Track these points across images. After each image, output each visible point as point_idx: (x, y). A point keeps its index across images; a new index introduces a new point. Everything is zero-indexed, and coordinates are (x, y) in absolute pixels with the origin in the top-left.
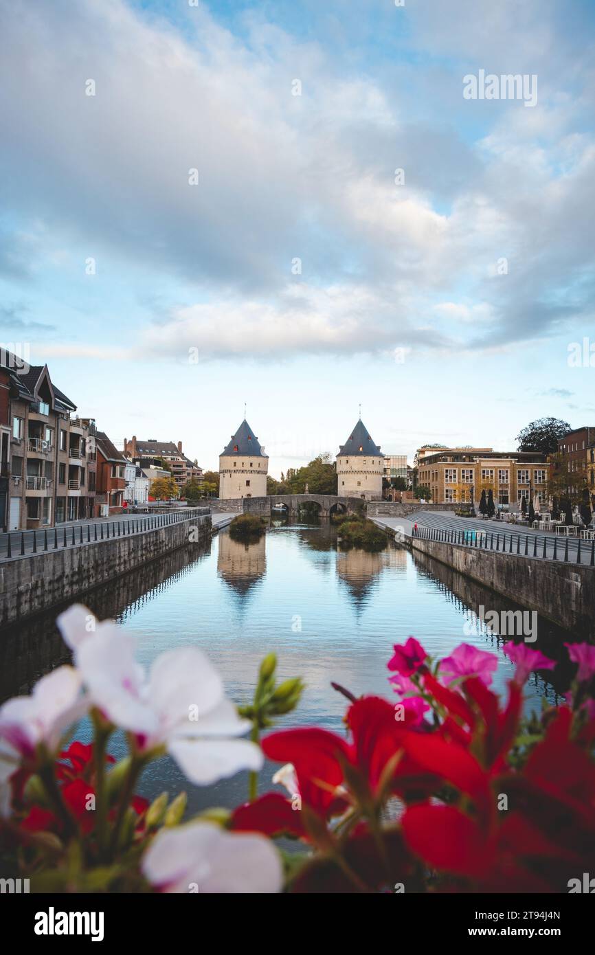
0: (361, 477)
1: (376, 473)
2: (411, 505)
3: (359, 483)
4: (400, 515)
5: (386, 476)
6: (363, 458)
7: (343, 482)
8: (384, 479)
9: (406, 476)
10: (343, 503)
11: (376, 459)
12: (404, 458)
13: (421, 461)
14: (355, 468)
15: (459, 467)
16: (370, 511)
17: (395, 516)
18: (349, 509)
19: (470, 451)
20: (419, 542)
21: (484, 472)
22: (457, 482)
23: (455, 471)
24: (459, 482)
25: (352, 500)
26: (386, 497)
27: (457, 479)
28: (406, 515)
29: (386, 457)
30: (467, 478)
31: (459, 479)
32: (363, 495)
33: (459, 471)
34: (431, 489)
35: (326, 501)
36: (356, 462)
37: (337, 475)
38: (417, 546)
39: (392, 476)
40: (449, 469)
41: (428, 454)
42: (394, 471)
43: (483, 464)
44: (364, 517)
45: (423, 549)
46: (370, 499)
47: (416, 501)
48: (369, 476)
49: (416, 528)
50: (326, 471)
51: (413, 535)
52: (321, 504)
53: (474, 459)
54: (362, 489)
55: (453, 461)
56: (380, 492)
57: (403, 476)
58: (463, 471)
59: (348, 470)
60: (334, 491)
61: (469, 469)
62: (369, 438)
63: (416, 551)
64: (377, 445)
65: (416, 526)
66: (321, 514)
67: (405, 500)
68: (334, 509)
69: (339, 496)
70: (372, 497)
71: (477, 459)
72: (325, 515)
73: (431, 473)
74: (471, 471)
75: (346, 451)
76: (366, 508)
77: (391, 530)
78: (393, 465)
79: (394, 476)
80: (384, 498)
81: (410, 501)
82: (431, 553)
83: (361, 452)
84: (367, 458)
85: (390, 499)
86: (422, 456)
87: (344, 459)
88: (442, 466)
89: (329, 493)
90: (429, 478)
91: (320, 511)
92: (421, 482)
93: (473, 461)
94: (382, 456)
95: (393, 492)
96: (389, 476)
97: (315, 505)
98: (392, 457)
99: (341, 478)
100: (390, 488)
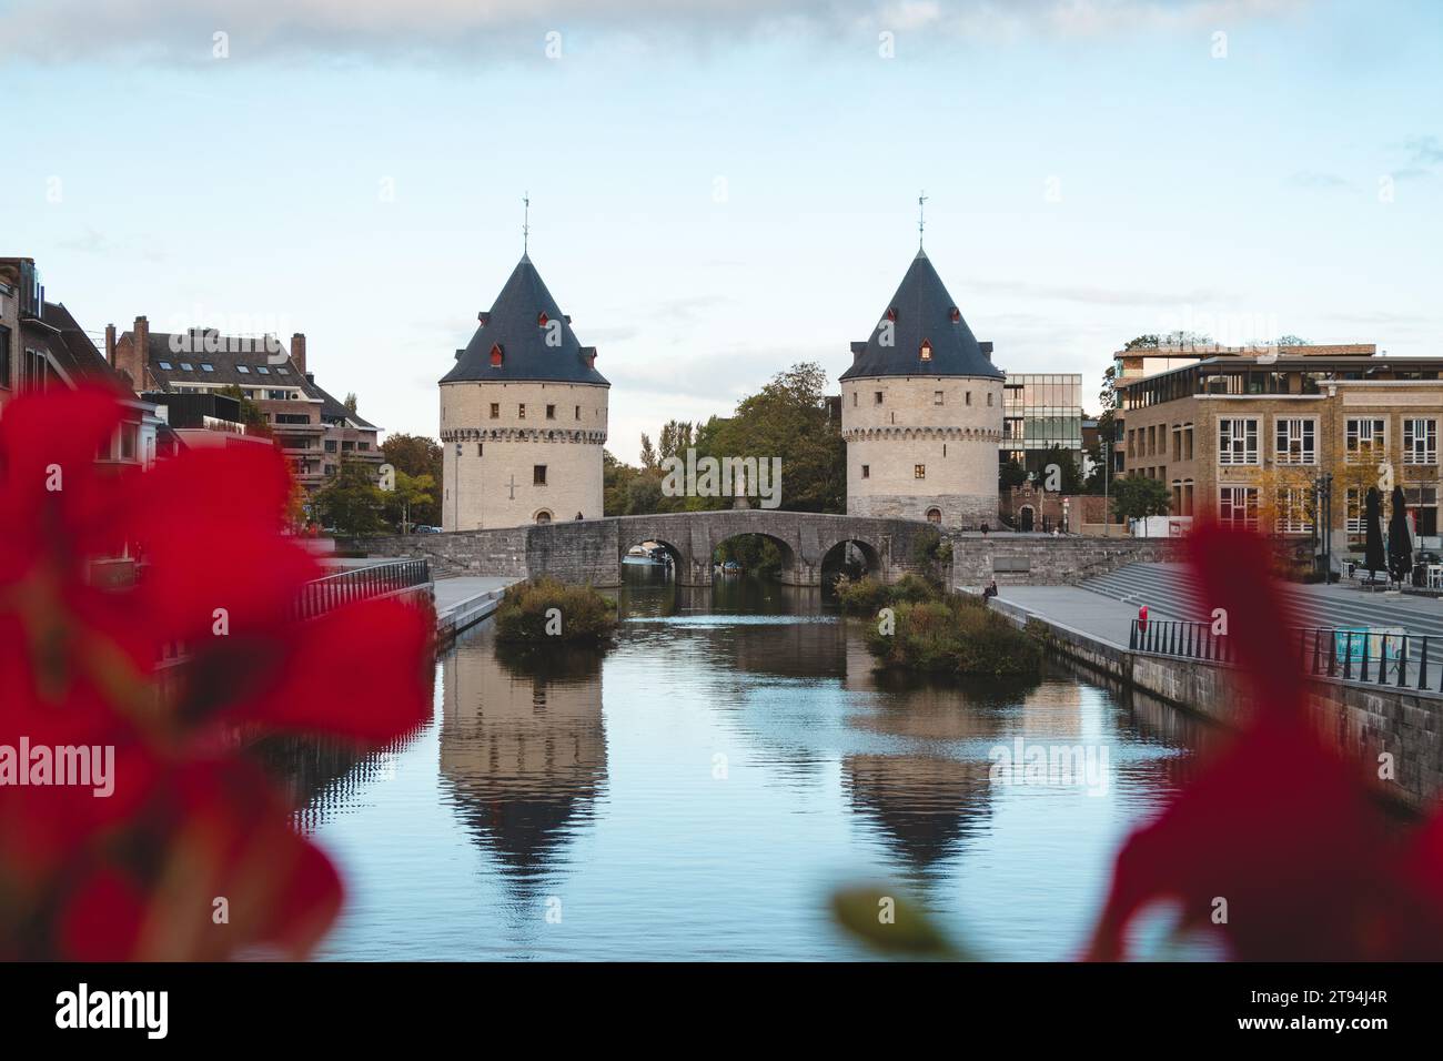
0: (926, 450)
1: (980, 434)
2: (1104, 541)
3: (920, 471)
4: (1066, 579)
5: (1009, 446)
6: (932, 383)
7: (866, 468)
8: (1004, 455)
9: (1077, 444)
10: (866, 539)
11: (977, 386)
12: (1070, 383)
13: (1134, 390)
14: (907, 418)
15: (1266, 409)
16: (962, 564)
17: (1048, 580)
18: (886, 559)
19: (1298, 357)
20: (1157, 669)
21: (1352, 426)
22: (1260, 460)
23: (1252, 425)
24: (1268, 463)
25: (900, 530)
26: (1013, 519)
27: (1260, 452)
28: (1086, 577)
29: (1009, 381)
30: (1296, 448)
31: (1268, 451)
32: (933, 512)
33: (1268, 423)
34: (1170, 486)
35: (810, 536)
36: (908, 397)
37: (843, 444)
38: (1149, 683)
39: (1029, 444)
40: (1231, 417)
41: (1153, 368)
42: (1034, 425)
43: (1349, 400)
44: (940, 586)
45: (1173, 688)
46: (958, 525)
47: (1116, 531)
48: (952, 444)
49: (1142, 622)
50: (804, 430)
51: (1133, 644)
52: (792, 542)
53: (1320, 382)
54: (929, 490)
55: (1244, 393)
56: (991, 500)
57: (1067, 444)
58: (1282, 426)
59: (884, 424)
60: (834, 498)
61: (1303, 418)
62: (953, 313)
63: (1147, 700)
64: (980, 339)
65: (1143, 615)
66: (790, 577)
67: (1079, 528)
68: (834, 560)
69: (850, 515)
70: (965, 518)
71: (1331, 385)
72: (804, 580)
73: (1170, 431)
74: (1309, 425)
75: (870, 361)
76: (949, 556)
77: (1047, 627)
78: (1031, 405)
79: (1039, 445)
80: (1006, 520)
81: (1098, 530)
82: (1204, 706)
83: (926, 363)
84: (947, 384)
85: (1026, 524)
86: (1132, 374)
87: (867, 387)
88: (1208, 408)
89: (816, 505)
90: (1163, 450)
91: (788, 568)
92: (1133, 463)
93: (1316, 390)
94: (998, 376)
95: (1035, 500)
96: (1021, 445)
97: (770, 547)
98: (1029, 380)
99: (857, 454)
100: (1027, 485)
